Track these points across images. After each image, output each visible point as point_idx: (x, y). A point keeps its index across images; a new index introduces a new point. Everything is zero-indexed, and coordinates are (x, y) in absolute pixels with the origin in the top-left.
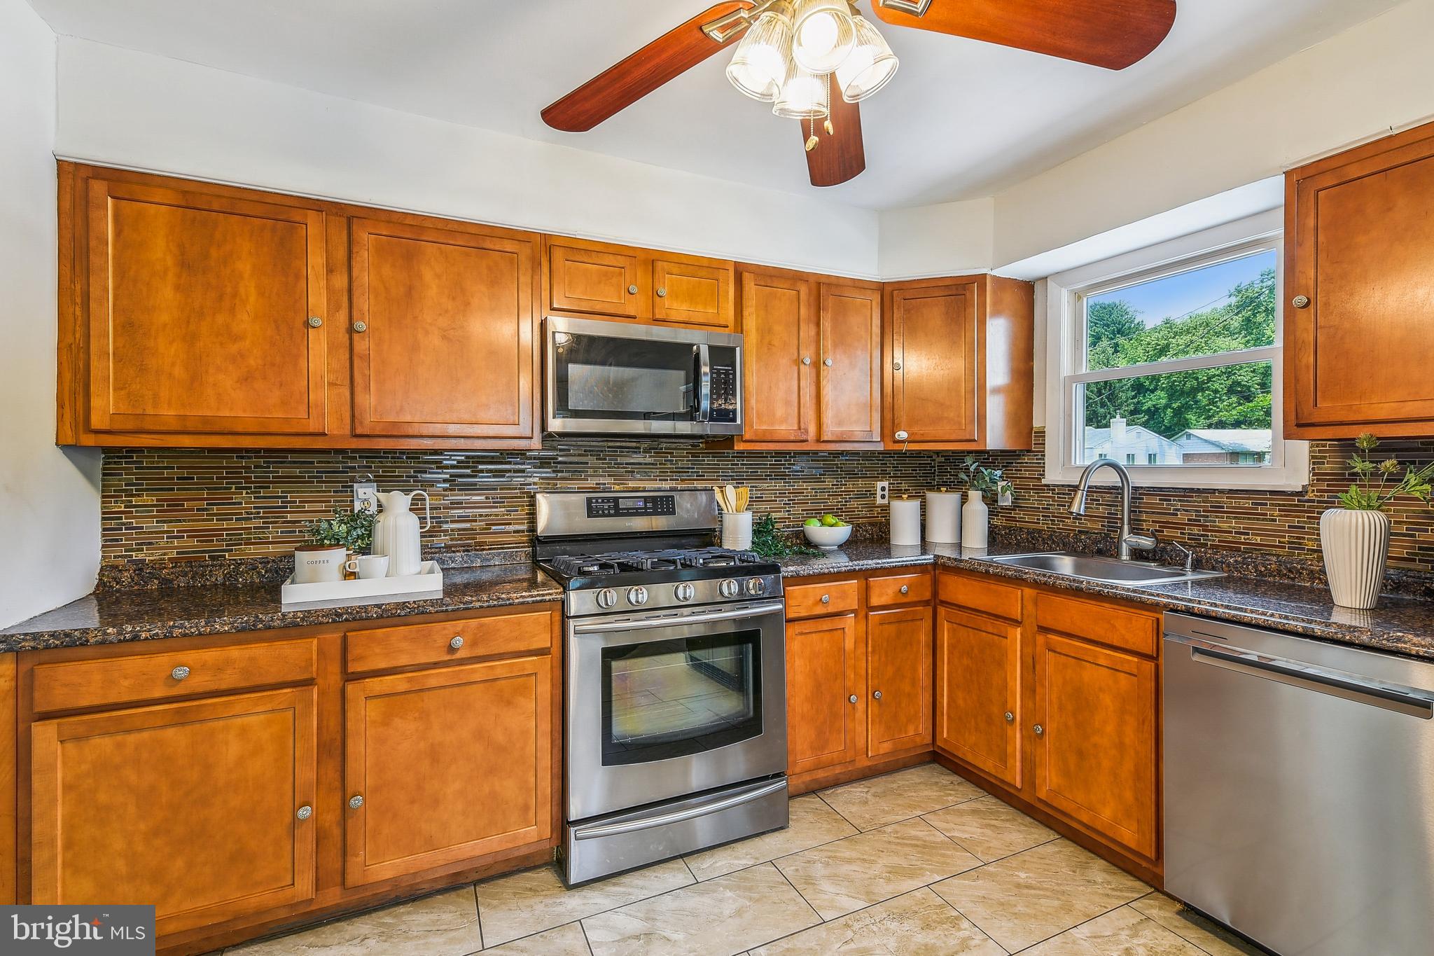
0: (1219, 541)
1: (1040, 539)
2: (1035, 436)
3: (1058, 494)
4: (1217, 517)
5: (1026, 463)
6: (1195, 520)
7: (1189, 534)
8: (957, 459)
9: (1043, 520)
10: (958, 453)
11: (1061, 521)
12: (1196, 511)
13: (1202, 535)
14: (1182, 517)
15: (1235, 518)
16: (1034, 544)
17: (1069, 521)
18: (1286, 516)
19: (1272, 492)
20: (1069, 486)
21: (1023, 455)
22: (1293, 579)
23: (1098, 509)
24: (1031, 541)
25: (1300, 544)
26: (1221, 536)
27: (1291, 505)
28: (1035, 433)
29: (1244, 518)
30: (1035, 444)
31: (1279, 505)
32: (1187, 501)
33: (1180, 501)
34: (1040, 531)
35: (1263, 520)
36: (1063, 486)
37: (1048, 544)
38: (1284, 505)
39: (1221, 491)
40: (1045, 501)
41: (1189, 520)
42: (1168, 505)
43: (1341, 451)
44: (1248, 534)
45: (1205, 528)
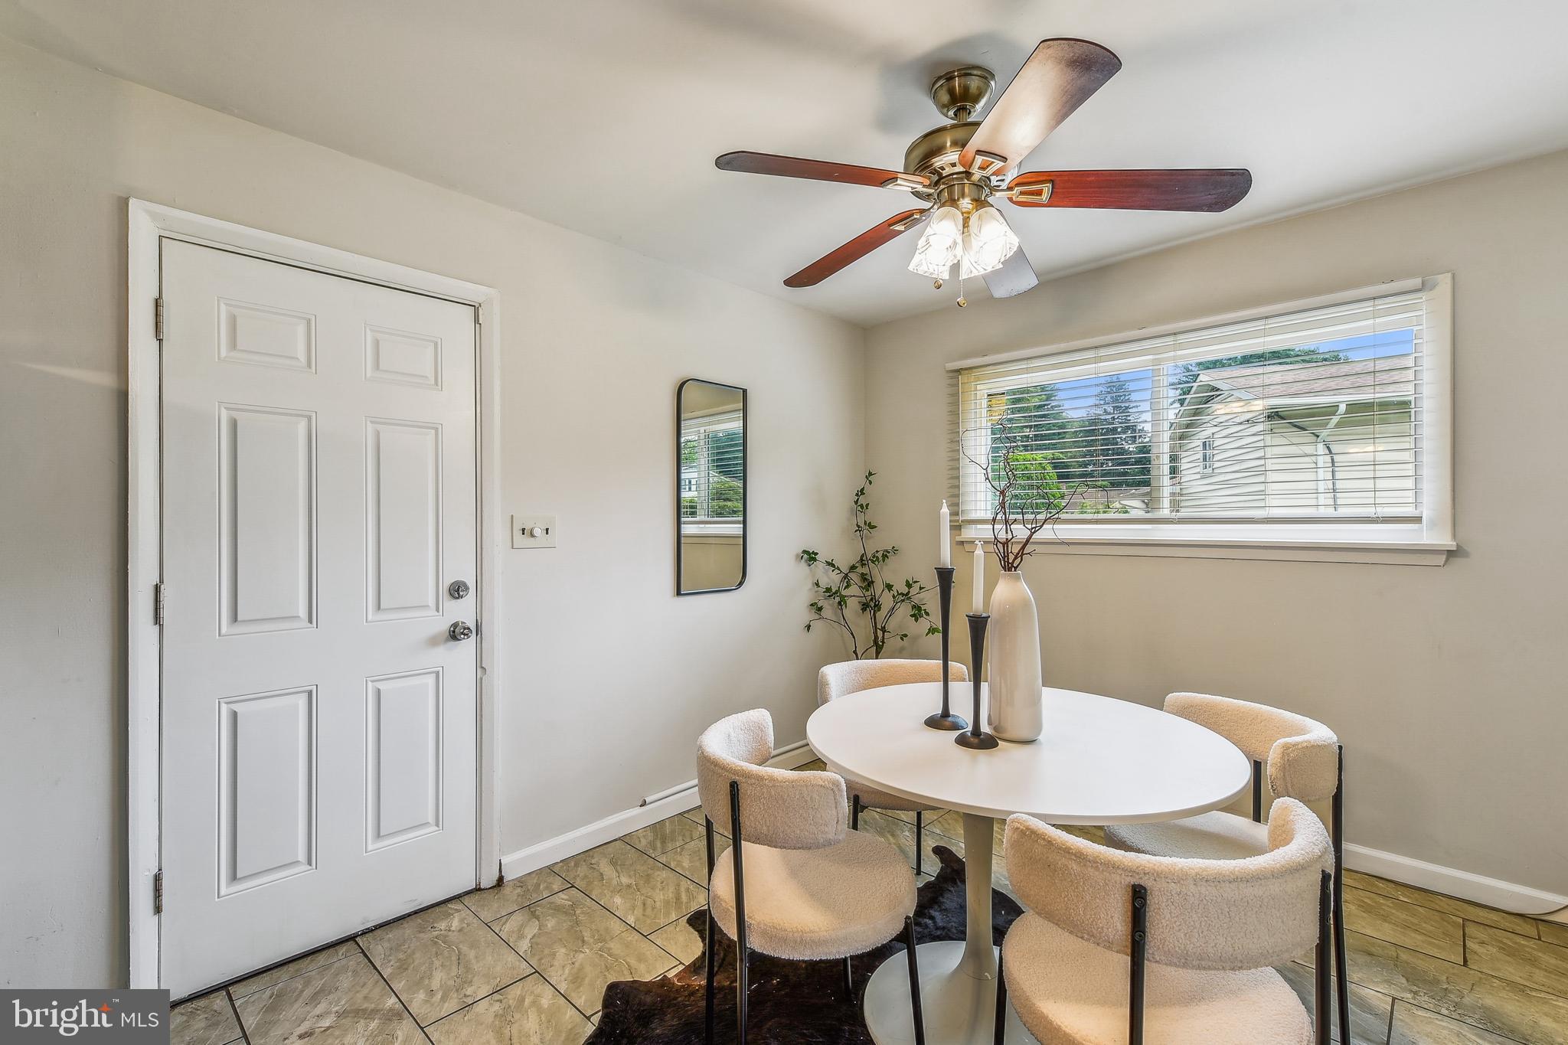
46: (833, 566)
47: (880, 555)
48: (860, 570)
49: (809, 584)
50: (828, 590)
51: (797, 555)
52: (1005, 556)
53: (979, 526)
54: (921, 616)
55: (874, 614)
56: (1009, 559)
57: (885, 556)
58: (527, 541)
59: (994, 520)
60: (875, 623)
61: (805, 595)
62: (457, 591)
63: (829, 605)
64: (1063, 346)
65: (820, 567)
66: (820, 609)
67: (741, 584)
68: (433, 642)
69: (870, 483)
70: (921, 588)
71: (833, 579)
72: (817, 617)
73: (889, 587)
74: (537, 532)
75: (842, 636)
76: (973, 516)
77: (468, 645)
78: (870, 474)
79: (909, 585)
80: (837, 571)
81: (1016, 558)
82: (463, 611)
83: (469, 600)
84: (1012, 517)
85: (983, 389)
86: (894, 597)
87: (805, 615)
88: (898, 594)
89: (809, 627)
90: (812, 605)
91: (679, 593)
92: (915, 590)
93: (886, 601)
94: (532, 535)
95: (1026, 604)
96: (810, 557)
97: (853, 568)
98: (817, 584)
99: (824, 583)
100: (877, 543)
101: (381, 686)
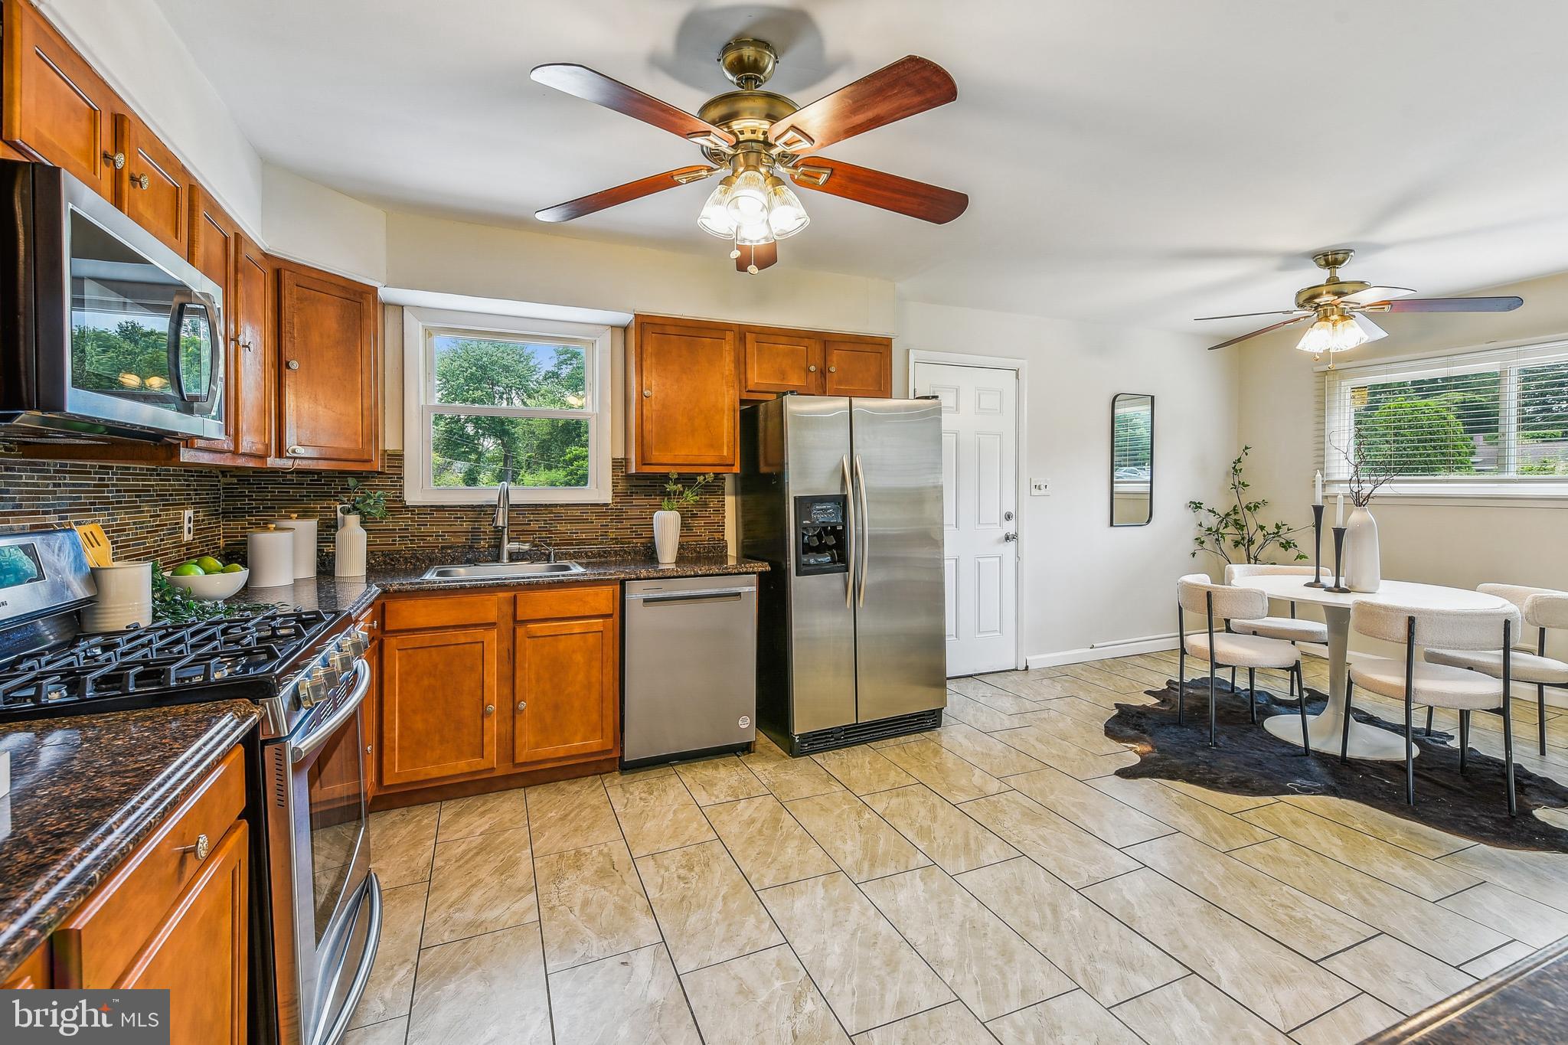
0: (560, 540)
1: (401, 559)
2: (388, 459)
3: (418, 514)
4: (558, 523)
5: (377, 485)
6: (544, 527)
7: (539, 538)
8: (263, 480)
9: (400, 541)
10: (267, 472)
11: (422, 540)
12: (545, 520)
13: (548, 537)
14: (534, 526)
15: (570, 523)
16: (394, 565)
17: (431, 539)
18: (599, 519)
19: (592, 505)
20: (432, 506)
21: (372, 477)
22: (606, 557)
23: (462, 525)
24: (388, 563)
25: (606, 535)
26: (561, 537)
27: (601, 512)
28: (388, 455)
29: (575, 523)
30: (388, 467)
31: (596, 513)
32: (538, 514)
33: (532, 514)
34: (399, 552)
35: (587, 523)
36: (424, 506)
37: (411, 562)
38: (598, 513)
39: (561, 506)
40: (403, 522)
41: (539, 527)
42: (523, 517)
43: (626, 479)
44: (578, 533)
45: (550, 532)
46: (1214, 512)
47: (1252, 505)
48: (1233, 517)
49: (1194, 525)
50: (1209, 529)
51: (1186, 505)
52: (1358, 499)
53: (1341, 485)
54: (1290, 547)
55: (1248, 547)
56: (1360, 501)
57: (1256, 507)
58: (1035, 492)
59: (1351, 480)
60: (1249, 554)
61: (1192, 532)
62: (1008, 517)
63: (1209, 540)
64: (1418, 355)
65: (1203, 513)
66: (1203, 542)
67: (1149, 521)
68: (999, 541)
69: (1247, 454)
70: (1288, 530)
71: (1212, 521)
72: (1200, 548)
73: (1262, 528)
74: (1043, 487)
75: (1218, 563)
76: (1336, 477)
77: (1012, 544)
78: (1246, 448)
79: (1278, 527)
80: (1217, 516)
81: (1364, 500)
82: (1010, 527)
83: (1012, 522)
84: (1362, 478)
85: (1347, 385)
86: (1264, 536)
87: (1193, 546)
88: (1268, 534)
89: (1194, 554)
90: (1196, 539)
91: (1112, 525)
92: (1284, 530)
93: (1259, 538)
94: (1040, 489)
95: (1371, 524)
96: (1197, 506)
97: (1228, 515)
98: (1200, 525)
99: (1206, 525)
100: (1249, 497)
101: (980, 560)
